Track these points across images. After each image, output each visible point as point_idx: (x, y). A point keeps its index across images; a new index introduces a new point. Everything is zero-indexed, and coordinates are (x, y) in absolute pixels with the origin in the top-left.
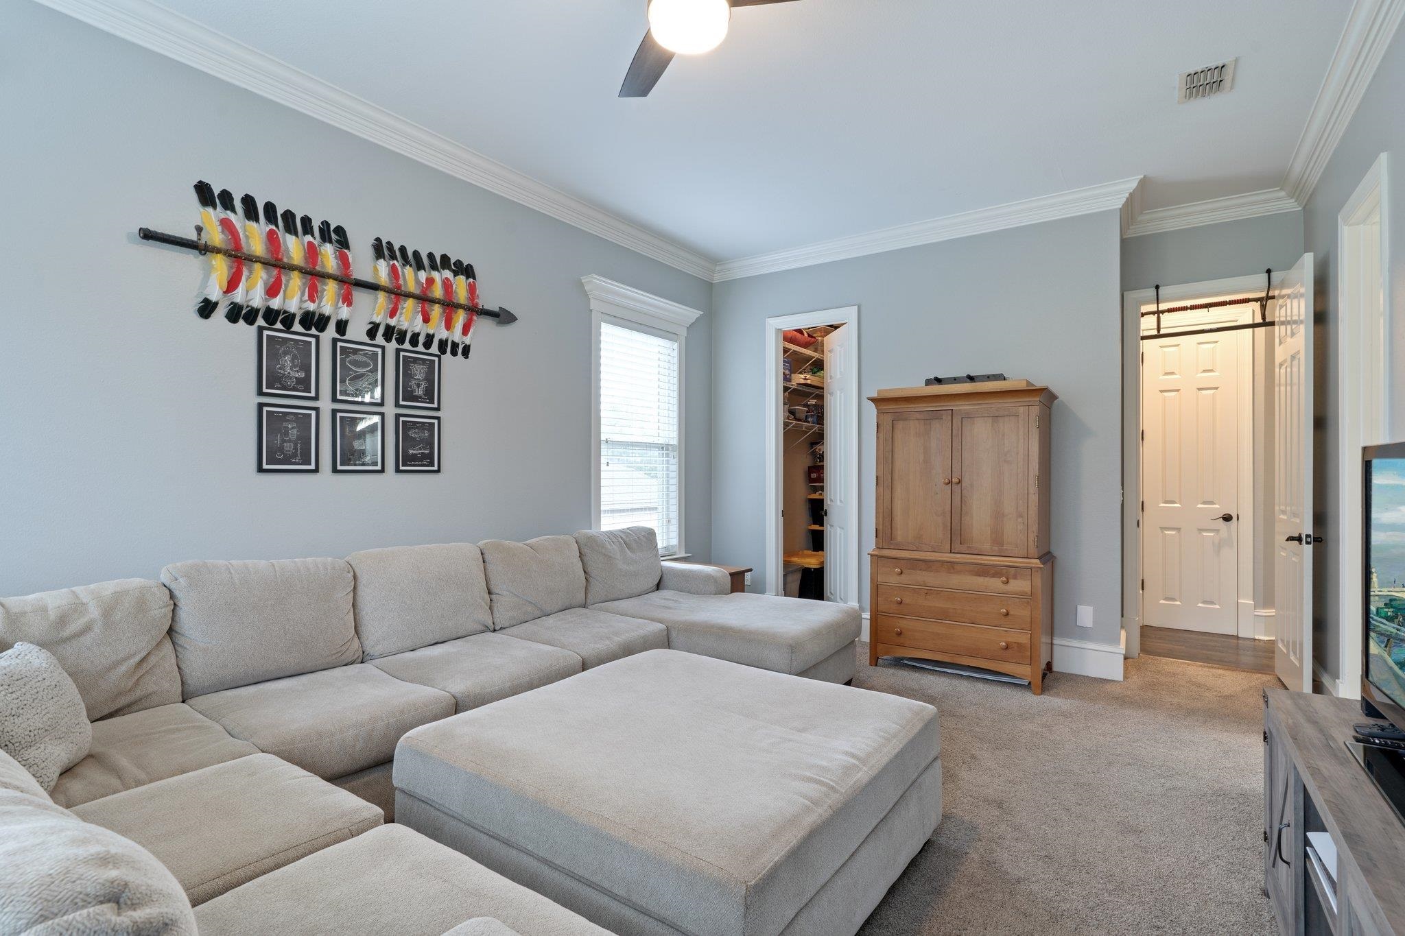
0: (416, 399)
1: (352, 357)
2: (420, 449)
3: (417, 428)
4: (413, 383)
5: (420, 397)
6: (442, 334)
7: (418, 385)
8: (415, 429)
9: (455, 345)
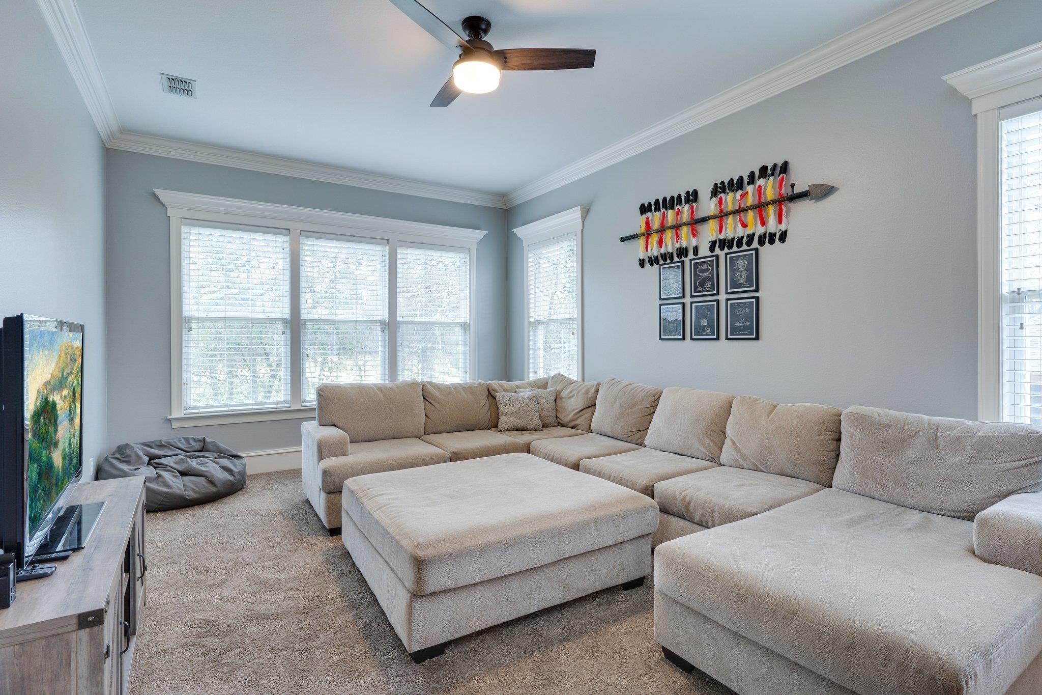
0: (739, 286)
1: (700, 267)
2: (743, 322)
3: (741, 307)
4: (737, 275)
5: (743, 284)
6: (760, 230)
7: (741, 276)
8: (738, 308)
9: (772, 236)
